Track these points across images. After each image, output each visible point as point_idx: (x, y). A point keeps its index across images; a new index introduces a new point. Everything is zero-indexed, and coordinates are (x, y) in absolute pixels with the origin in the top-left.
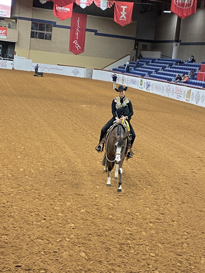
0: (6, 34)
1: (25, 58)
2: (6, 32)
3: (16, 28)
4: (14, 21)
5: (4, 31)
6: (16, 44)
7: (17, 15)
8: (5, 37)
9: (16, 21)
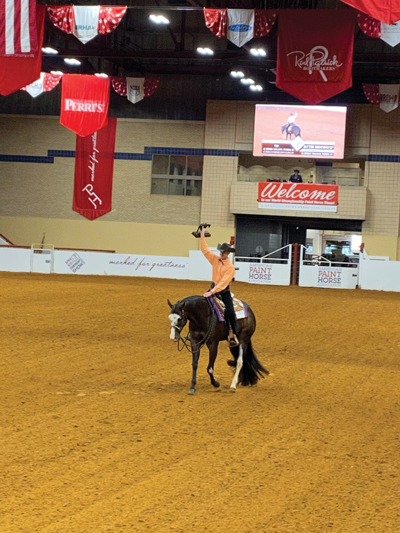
0: (335, 200)
1: (387, 258)
2: (336, 195)
3: (361, 184)
4: (357, 165)
5: (332, 194)
6: (364, 224)
7: (364, 152)
8: (334, 209)
9: (362, 167)
